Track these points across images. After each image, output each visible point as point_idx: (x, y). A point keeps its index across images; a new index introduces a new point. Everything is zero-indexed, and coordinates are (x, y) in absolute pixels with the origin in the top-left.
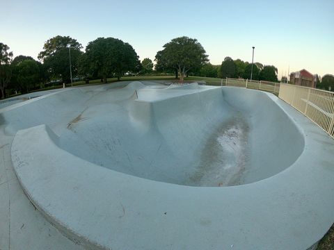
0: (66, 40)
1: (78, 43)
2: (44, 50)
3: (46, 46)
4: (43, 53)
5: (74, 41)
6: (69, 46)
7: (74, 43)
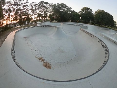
0: (88, 9)
1: (92, 10)
2: (81, 11)
3: (82, 10)
4: (80, 12)
5: (91, 9)
6: (89, 11)
7: (91, 10)
